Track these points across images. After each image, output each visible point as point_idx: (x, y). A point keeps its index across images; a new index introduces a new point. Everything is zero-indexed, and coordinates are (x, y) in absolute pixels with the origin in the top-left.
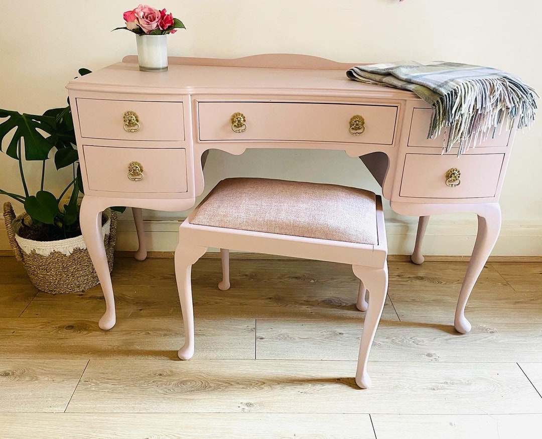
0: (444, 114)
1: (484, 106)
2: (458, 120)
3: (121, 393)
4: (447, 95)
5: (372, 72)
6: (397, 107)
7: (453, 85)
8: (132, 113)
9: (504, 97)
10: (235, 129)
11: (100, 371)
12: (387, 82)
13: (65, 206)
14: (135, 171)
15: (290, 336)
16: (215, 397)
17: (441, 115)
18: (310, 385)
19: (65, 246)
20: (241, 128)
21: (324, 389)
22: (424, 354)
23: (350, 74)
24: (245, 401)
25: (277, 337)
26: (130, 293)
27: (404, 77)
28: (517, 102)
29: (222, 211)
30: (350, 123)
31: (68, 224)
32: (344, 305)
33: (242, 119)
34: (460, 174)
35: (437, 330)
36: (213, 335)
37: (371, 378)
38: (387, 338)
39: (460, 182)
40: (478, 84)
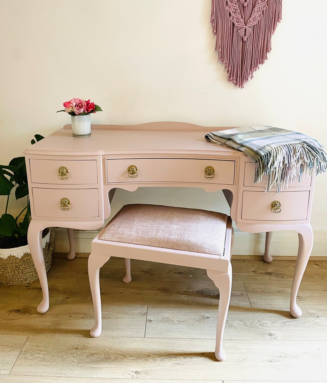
0: (263, 168)
1: (290, 162)
2: (273, 171)
3: (49, 361)
4: (264, 155)
5: (220, 137)
6: (235, 161)
7: (268, 149)
8: (64, 168)
9: (303, 155)
10: (130, 175)
11: (35, 345)
12: (228, 144)
13: (20, 223)
14: (65, 204)
15: (171, 319)
16: (113, 366)
17: (261, 168)
18: (182, 358)
19: (18, 252)
20: (134, 175)
21: (191, 361)
22: (267, 334)
23: (207, 137)
24: (135, 370)
25: (161, 320)
26: (60, 285)
27: (239, 142)
28: (313, 159)
29: (120, 231)
30: (205, 171)
31: (22, 236)
32: (212, 294)
33: (135, 169)
34: (280, 205)
35: (278, 315)
36: (116, 318)
37: (226, 352)
38: (241, 321)
39: (281, 210)
40: (285, 148)
